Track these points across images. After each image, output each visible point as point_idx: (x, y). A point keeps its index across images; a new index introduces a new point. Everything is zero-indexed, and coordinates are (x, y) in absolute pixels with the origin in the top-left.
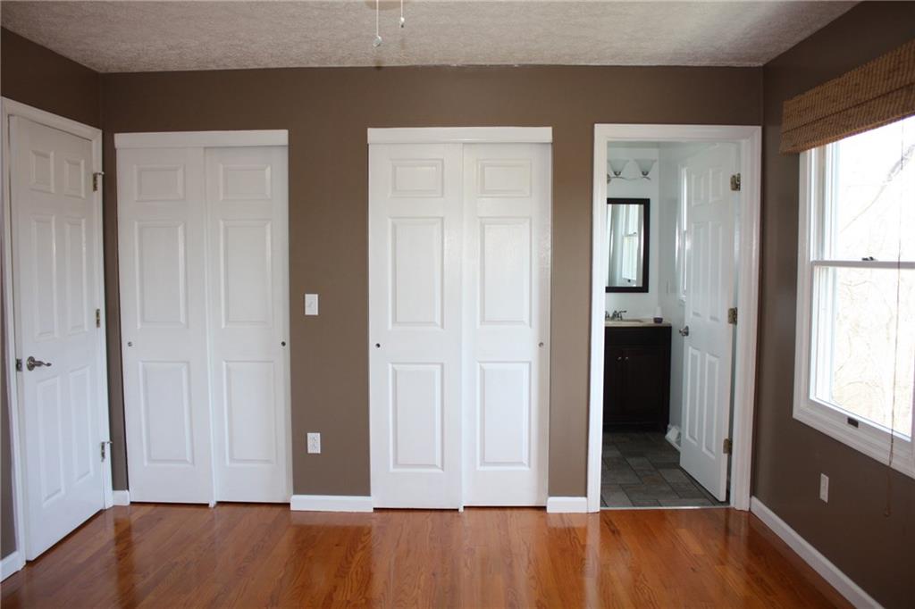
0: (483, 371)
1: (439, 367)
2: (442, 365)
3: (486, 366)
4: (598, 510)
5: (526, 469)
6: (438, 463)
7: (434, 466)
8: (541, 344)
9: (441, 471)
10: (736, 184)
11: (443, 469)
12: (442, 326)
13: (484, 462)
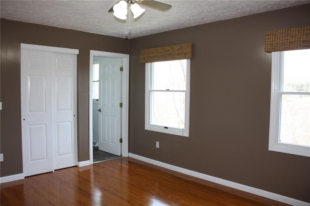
0: (58, 125)
1: (45, 125)
2: (46, 124)
3: (59, 124)
4: (92, 164)
5: (72, 155)
6: (46, 157)
7: (44, 158)
8: (74, 116)
9: (46, 160)
10: (122, 69)
11: (47, 159)
12: (46, 111)
13: (59, 155)
